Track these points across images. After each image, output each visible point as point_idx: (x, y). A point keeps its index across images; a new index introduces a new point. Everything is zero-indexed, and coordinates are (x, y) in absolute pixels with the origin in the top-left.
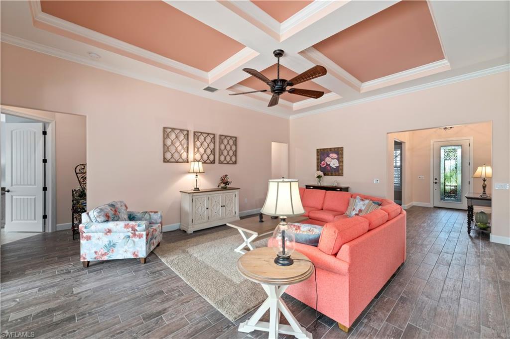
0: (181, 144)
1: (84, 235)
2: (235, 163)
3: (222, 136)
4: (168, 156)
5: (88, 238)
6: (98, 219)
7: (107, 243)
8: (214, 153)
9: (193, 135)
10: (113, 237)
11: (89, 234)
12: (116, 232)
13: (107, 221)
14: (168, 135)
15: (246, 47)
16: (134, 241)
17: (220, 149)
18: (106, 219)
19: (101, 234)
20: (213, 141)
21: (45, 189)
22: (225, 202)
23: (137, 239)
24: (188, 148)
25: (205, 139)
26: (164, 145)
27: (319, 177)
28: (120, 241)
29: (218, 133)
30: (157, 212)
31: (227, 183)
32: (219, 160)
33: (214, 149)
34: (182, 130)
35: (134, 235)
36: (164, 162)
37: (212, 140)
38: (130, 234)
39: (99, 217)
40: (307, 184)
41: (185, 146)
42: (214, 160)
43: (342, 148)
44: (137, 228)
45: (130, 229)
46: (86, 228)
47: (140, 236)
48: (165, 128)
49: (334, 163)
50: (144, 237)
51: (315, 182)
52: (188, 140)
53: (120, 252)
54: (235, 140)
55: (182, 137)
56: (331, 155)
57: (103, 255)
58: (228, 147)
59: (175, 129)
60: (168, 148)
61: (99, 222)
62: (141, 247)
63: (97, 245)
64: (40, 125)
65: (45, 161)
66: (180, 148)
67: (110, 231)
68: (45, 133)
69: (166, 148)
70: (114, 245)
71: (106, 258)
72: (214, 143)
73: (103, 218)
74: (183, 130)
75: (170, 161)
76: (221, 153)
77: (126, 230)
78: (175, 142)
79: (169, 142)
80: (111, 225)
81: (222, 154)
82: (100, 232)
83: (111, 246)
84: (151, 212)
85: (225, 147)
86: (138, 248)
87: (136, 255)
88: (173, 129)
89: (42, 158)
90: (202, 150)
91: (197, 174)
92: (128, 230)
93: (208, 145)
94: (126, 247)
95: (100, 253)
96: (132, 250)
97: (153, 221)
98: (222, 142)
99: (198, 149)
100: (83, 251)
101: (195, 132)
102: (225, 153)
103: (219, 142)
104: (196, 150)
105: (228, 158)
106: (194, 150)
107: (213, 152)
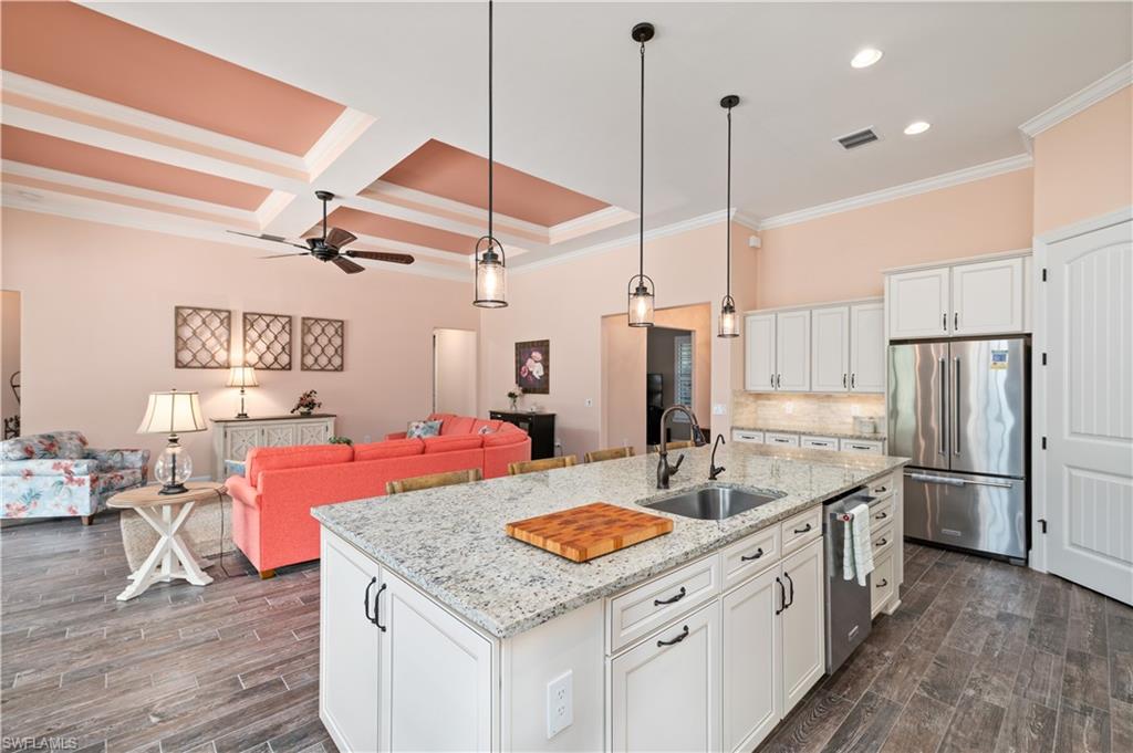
0: (213, 334)
2: (340, 368)
3: (309, 319)
4: (186, 356)
6: (12, 455)
7: (26, 492)
8: (290, 351)
9: (241, 318)
10: (36, 483)
12: (39, 475)
13: (27, 459)
14: (185, 320)
15: (271, 191)
16: (70, 491)
17: (303, 343)
18: (26, 455)
19: (16, 478)
20: (287, 328)
22: (302, 439)
23: (74, 487)
24: (229, 341)
25: (268, 326)
26: (178, 337)
27: (512, 395)
28: (47, 489)
29: (299, 313)
30: (136, 451)
31: (311, 405)
32: (303, 364)
33: (290, 343)
34: (215, 311)
35: (71, 480)
36: (177, 366)
37: (284, 328)
38: (64, 479)
39: (13, 451)
40: (493, 410)
41: (224, 339)
42: (290, 364)
43: (548, 341)
44: (73, 469)
45: (62, 471)
47: (81, 483)
48: (177, 308)
49: (537, 370)
50: (88, 484)
51: (506, 406)
52: (229, 328)
53: (47, 506)
54: (341, 328)
55: (216, 322)
56: (534, 354)
57: (19, 510)
58: (323, 340)
59: (200, 309)
60: (185, 343)
61: (12, 459)
62: (83, 500)
66: (211, 343)
67: (29, 474)
69: (180, 343)
70: (37, 496)
71: (23, 515)
72: (290, 334)
73: (18, 454)
74: (220, 311)
75: (191, 364)
76: (306, 351)
77: (55, 472)
78: (201, 333)
79: (187, 332)
80: (31, 465)
81: (309, 351)
82: (15, 475)
83: (32, 497)
84: (127, 450)
85: (316, 340)
86: (75, 501)
87: (74, 512)
88: (197, 310)
90: (261, 346)
91: (243, 388)
92: (59, 472)
93: (276, 337)
94: (57, 499)
95: (14, 507)
96: (66, 503)
97: (127, 464)
98: (309, 331)
99: (253, 345)
101: (245, 315)
102: (317, 350)
103: (303, 331)
104: (248, 345)
105: (323, 361)
106: (244, 345)
107: (288, 349)
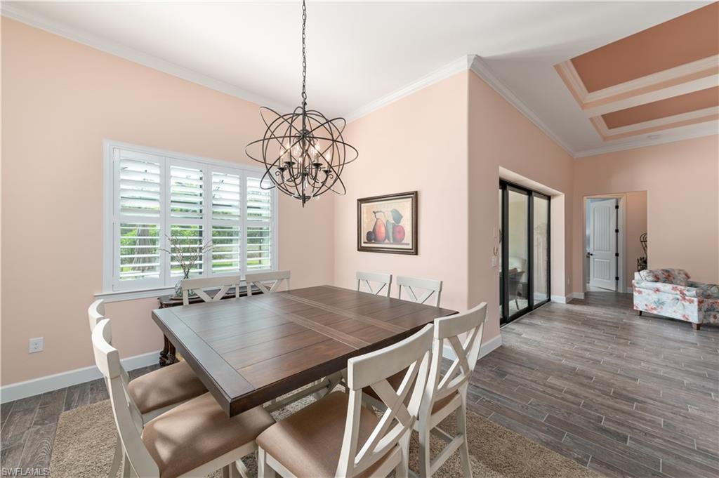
1: (636, 289)
5: (640, 292)
6: (648, 278)
7: (656, 300)
10: (662, 296)
11: (641, 289)
12: (663, 292)
13: (656, 281)
16: (684, 305)
18: (655, 280)
19: (651, 292)
21: (617, 255)
23: (687, 304)
28: (668, 301)
35: (684, 299)
38: (679, 297)
39: (648, 276)
44: (686, 292)
45: (678, 292)
46: (637, 283)
47: (691, 302)
50: (696, 303)
53: (669, 311)
57: (652, 309)
61: (648, 281)
62: (693, 312)
63: (647, 299)
64: (614, 201)
65: (617, 231)
67: (658, 290)
68: (617, 207)
70: (663, 303)
71: (655, 312)
73: (652, 278)
77: (673, 292)
80: (659, 285)
82: (650, 289)
83: (660, 304)
86: (687, 312)
87: (687, 318)
89: (615, 228)
92: (676, 292)
94: (675, 308)
95: (650, 307)
96: (681, 312)
100: (636, 301)
